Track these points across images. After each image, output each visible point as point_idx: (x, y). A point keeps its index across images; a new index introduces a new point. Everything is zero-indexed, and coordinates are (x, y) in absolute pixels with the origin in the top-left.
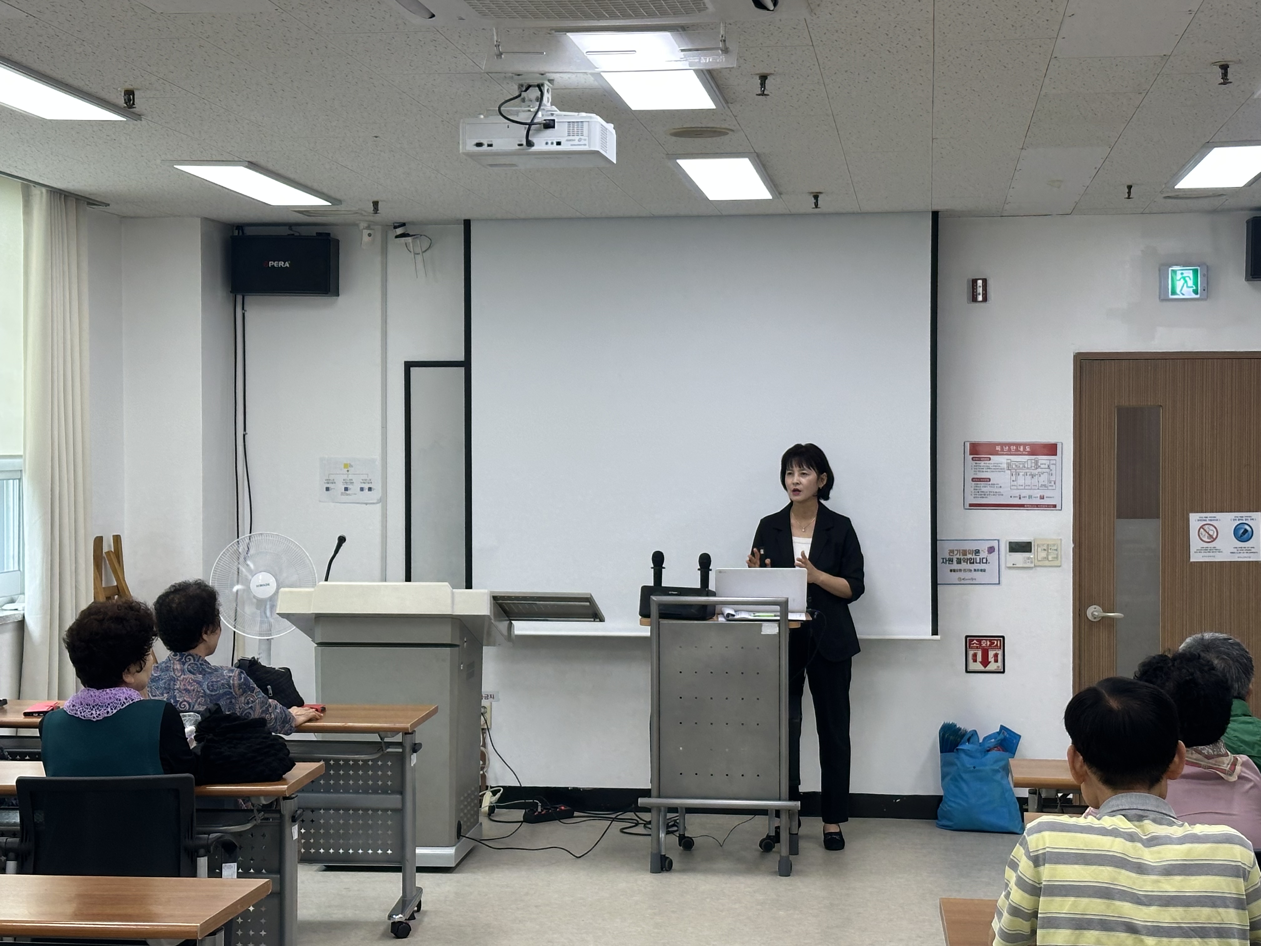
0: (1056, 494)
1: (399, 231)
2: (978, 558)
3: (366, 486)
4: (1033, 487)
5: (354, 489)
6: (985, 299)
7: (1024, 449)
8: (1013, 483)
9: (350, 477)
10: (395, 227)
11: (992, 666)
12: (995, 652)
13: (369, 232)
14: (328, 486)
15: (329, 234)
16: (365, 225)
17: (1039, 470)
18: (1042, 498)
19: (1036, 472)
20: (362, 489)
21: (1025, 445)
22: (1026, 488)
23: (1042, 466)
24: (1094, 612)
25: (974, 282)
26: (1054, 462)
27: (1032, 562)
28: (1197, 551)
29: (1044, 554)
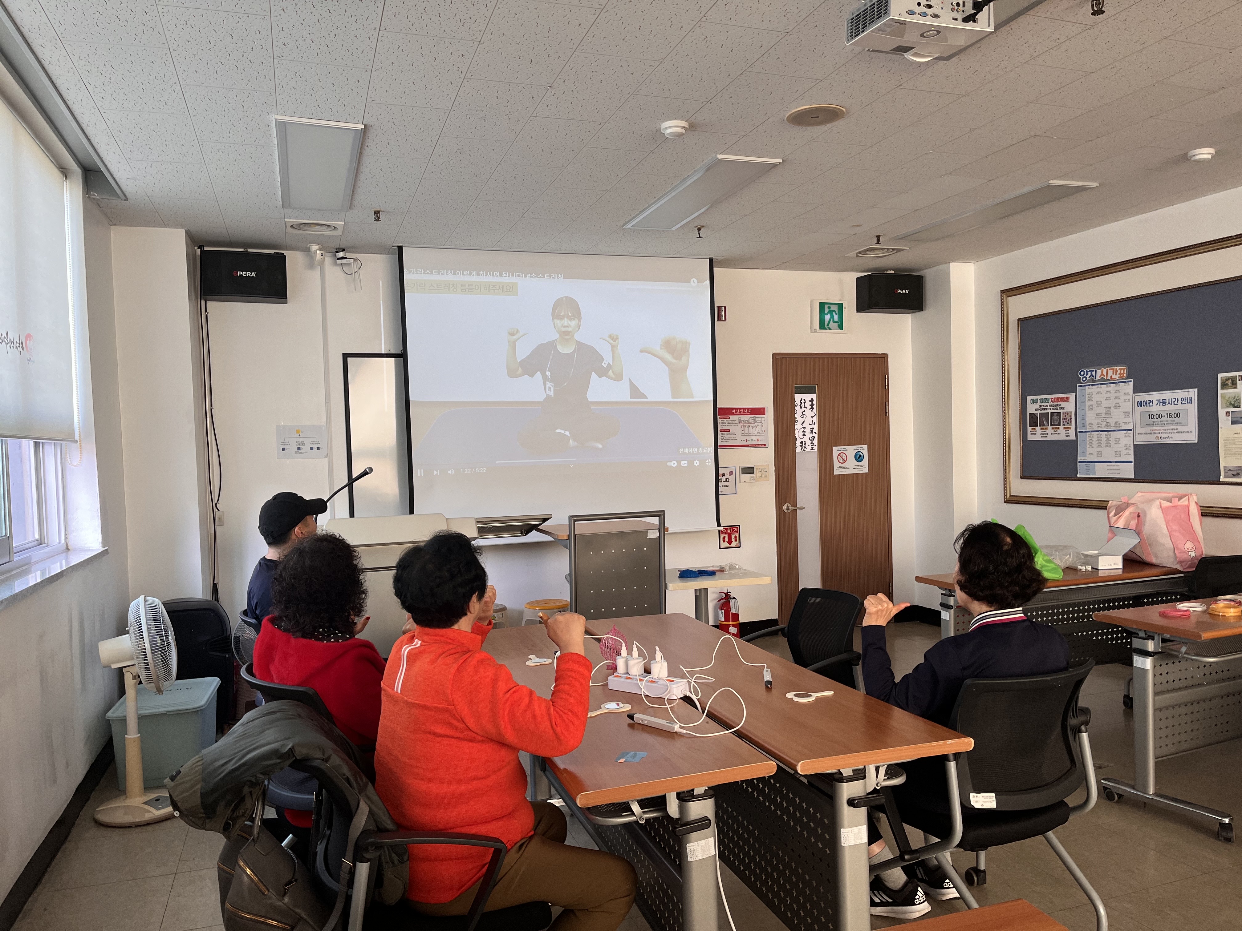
0: (765, 438)
1: (341, 254)
2: (724, 478)
3: (315, 446)
4: (753, 434)
5: (305, 448)
6: (725, 319)
7: (748, 411)
8: (743, 432)
9: (302, 440)
10: (337, 252)
11: (734, 544)
12: (735, 535)
13: (322, 252)
14: (284, 447)
15: (283, 254)
16: (317, 247)
17: (756, 424)
18: (758, 440)
19: (754, 425)
20: (312, 449)
21: (748, 409)
22: (750, 434)
23: (758, 421)
24: (784, 508)
25: (719, 308)
26: (763, 419)
27: (754, 479)
28: (838, 469)
29: (759, 475)
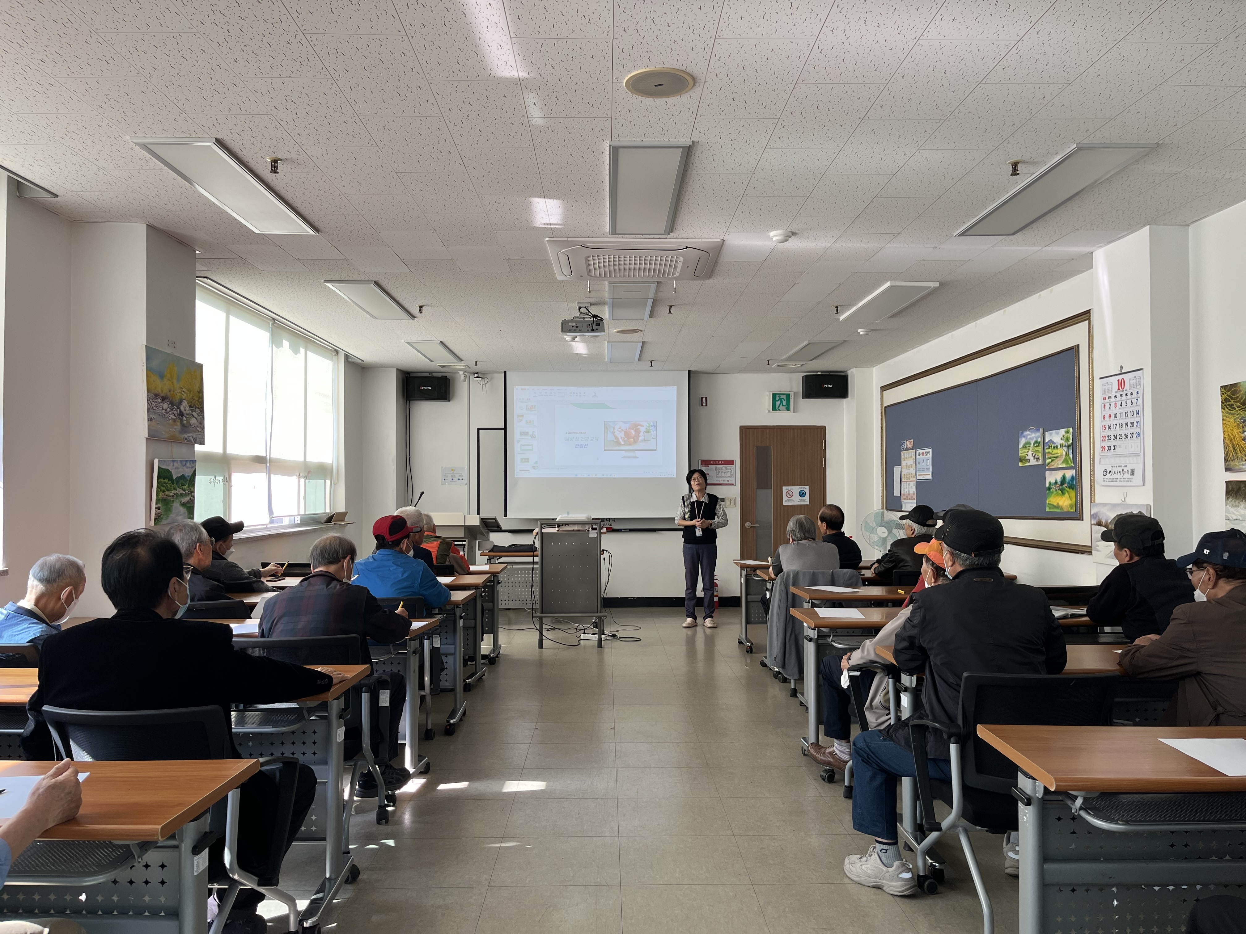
0: (733, 480)
1: (476, 375)
3: (461, 478)
4: (725, 477)
5: (456, 479)
6: (706, 405)
7: (721, 462)
8: (717, 476)
9: (454, 475)
10: (474, 374)
13: (464, 375)
14: (445, 478)
15: (446, 376)
16: (462, 372)
17: (728, 471)
18: (728, 481)
19: (726, 471)
20: (459, 479)
22: (723, 477)
23: (729, 469)
24: (747, 524)
25: (702, 398)
26: (733, 467)
28: (786, 501)
